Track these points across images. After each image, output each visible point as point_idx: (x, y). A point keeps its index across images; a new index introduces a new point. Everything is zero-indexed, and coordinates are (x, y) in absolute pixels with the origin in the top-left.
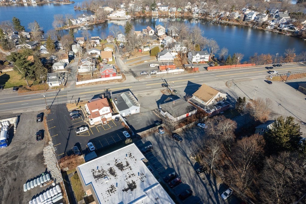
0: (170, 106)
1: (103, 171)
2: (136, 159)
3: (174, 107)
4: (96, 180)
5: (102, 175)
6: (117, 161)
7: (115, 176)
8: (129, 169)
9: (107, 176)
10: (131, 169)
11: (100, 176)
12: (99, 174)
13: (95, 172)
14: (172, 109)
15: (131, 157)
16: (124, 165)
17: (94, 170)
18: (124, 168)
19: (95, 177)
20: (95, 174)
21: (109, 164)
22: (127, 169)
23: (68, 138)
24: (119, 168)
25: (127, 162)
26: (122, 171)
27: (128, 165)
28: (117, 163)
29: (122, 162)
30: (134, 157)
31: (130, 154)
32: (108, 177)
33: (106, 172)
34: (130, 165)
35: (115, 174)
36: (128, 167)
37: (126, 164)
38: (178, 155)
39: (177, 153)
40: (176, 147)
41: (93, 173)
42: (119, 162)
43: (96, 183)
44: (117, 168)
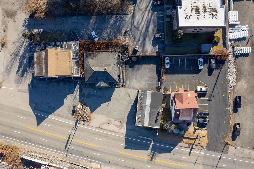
0: (112, 68)
1: (210, 13)
2: (185, 11)
3: (109, 65)
4: (217, 8)
5: (212, 10)
6: (198, 16)
7: (204, 5)
8: (193, 6)
9: (209, 8)
10: (192, 5)
11: (213, 10)
12: (213, 12)
13: (215, 15)
14: (112, 63)
15: (187, 15)
16: (195, 10)
17: (216, 18)
18: (196, 8)
19: (216, 11)
20: (216, 14)
21: (204, 17)
22: (194, 6)
23: (216, 86)
24: (199, 9)
25: (192, 12)
26: (198, 7)
27: (192, 9)
28: (199, 15)
29: (195, 14)
30: (185, 14)
31: (187, 18)
32: (208, 6)
33: (208, 11)
34: (191, 8)
35: (203, 7)
36: (193, 7)
37: (193, 10)
38: (139, 18)
39: (138, 20)
40: (135, 27)
41: (216, 15)
42: (196, 15)
43: (217, 6)
44: (200, 11)
